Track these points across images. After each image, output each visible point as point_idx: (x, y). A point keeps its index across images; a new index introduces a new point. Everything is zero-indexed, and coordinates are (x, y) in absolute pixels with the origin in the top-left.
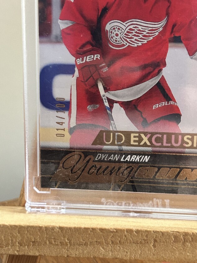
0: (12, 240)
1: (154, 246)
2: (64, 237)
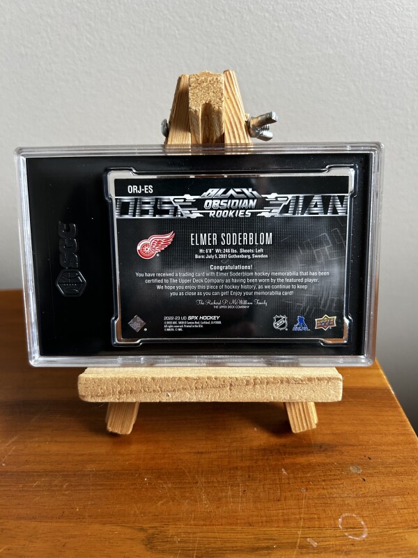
0: (113, 390)
1: (230, 389)
2: (156, 385)
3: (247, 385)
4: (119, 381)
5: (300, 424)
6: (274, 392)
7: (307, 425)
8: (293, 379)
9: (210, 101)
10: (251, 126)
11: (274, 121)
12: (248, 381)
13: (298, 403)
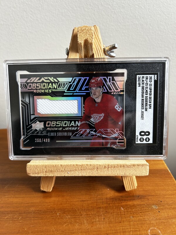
3: (105, 168)
4: (46, 166)
5: (129, 187)
6: (117, 171)
7: (132, 187)
8: (126, 165)
9: (87, 38)
10: (106, 50)
11: (116, 48)
12: (105, 166)
13: (128, 176)
